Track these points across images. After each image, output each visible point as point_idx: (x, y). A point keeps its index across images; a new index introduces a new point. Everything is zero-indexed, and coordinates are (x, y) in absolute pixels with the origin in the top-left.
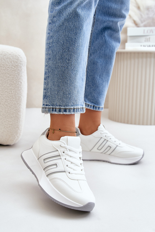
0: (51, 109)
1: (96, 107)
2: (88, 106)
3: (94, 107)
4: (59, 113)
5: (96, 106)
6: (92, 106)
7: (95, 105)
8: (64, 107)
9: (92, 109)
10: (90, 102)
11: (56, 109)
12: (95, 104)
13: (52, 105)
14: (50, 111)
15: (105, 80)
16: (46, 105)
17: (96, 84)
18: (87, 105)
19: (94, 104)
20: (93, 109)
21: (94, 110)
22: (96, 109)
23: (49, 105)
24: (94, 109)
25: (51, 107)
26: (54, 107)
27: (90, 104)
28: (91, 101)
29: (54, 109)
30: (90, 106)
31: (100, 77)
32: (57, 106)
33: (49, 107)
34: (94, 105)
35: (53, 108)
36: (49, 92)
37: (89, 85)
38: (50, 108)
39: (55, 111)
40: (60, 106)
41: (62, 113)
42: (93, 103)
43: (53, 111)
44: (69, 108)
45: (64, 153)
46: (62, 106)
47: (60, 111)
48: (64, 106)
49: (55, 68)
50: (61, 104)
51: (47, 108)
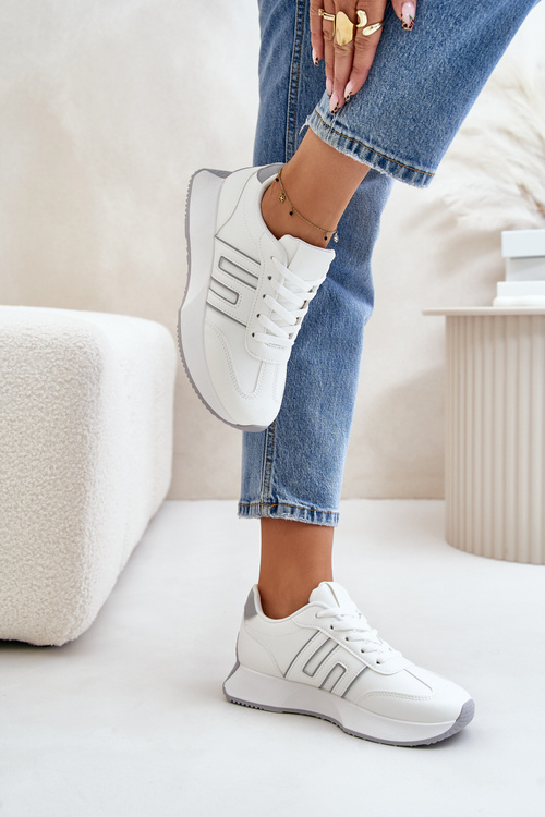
0: (347, 142)
1: (319, 513)
2: (292, 512)
3: (311, 512)
5: (320, 509)
6: (306, 511)
7: (315, 506)
8: (383, 152)
9: (306, 519)
10: (298, 497)
11: (360, 144)
12: (316, 503)
13: (353, 131)
15: (337, 422)
16: (337, 123)
17: (314, 435)
18: (289, 509)
19: (311, 504)
20: (309, 521)
21: (315, 522)
22: (320, 519)
24: (312, 519)
25: (350, 135)
26: (357, 138)
27: (298, 505)
28: (302, 493)
30: (298, 511)
31: (321, 412)
33: (344, 133)
34: (312, 508)
35: (353, 141)
37: (290, 441)
38: (346, 137)
39: (357, 151)
40: (375, 142)
42: (309, 499)
43: (350, 148)
44: (397, 159)
46: (379, 146)
48: (386, 150)
50: (380, 139)
51: (337, 133)
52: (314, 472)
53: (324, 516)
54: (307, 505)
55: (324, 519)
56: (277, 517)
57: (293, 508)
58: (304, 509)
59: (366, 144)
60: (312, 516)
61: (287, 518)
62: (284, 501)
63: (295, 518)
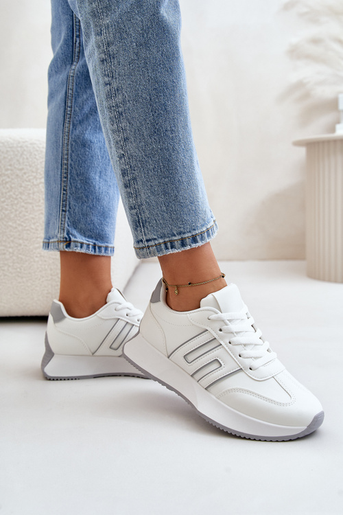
0: (163, 246)
1: (100, 247)
2: (81, 247)
3: (94, 247)
4: (183, 249)
5: (100, 244)
6: (91, 246)
7: (96, 242)
8: (190, 234)
9: (91, 252)
10: (85, 237)
11: (171, 242)
12: (97, 240)
13: (161, 237)
14: (161, 250)
15: (111, 184)
16: (147, 241)
17: (95, 193)
18: (79, 245)
19: (94, 241)
20: (93, 253)
21: (97, 253)
22: (100, 251)
23: (155, 239)
24: (95, 252)
25: (161, 241)
26: (167, 240)
27: (85, 242)
28: (88, 234)
29: (169, 244)
30: (85, 246)
31: (100, 177)
32: (175, 236)
33: (157, 242)
34: (95, 244)
35: (165, 243)
36: (147, 212)
37: (78, 198)
38: (160, 244)
40: (180, 233)
41: (188, 248)
42: (92, 238)
43: (166, 248)
45: (221, 330)
46: (184, 233)
47: (183, 245)
48: (190, 232)
49: (146, 155)
50: (182, 229)
51: (152, 246)
52: (96, 220)
53: (103, 249)
54: (91, 242)
55: (103, 251)
56: (71, 250)
57: (82, 244)
58: (89, 245)
59: (175, 238)
60: (95, 249)
61: (77, 251)
62: (76, 239)
63: (83, 251)
